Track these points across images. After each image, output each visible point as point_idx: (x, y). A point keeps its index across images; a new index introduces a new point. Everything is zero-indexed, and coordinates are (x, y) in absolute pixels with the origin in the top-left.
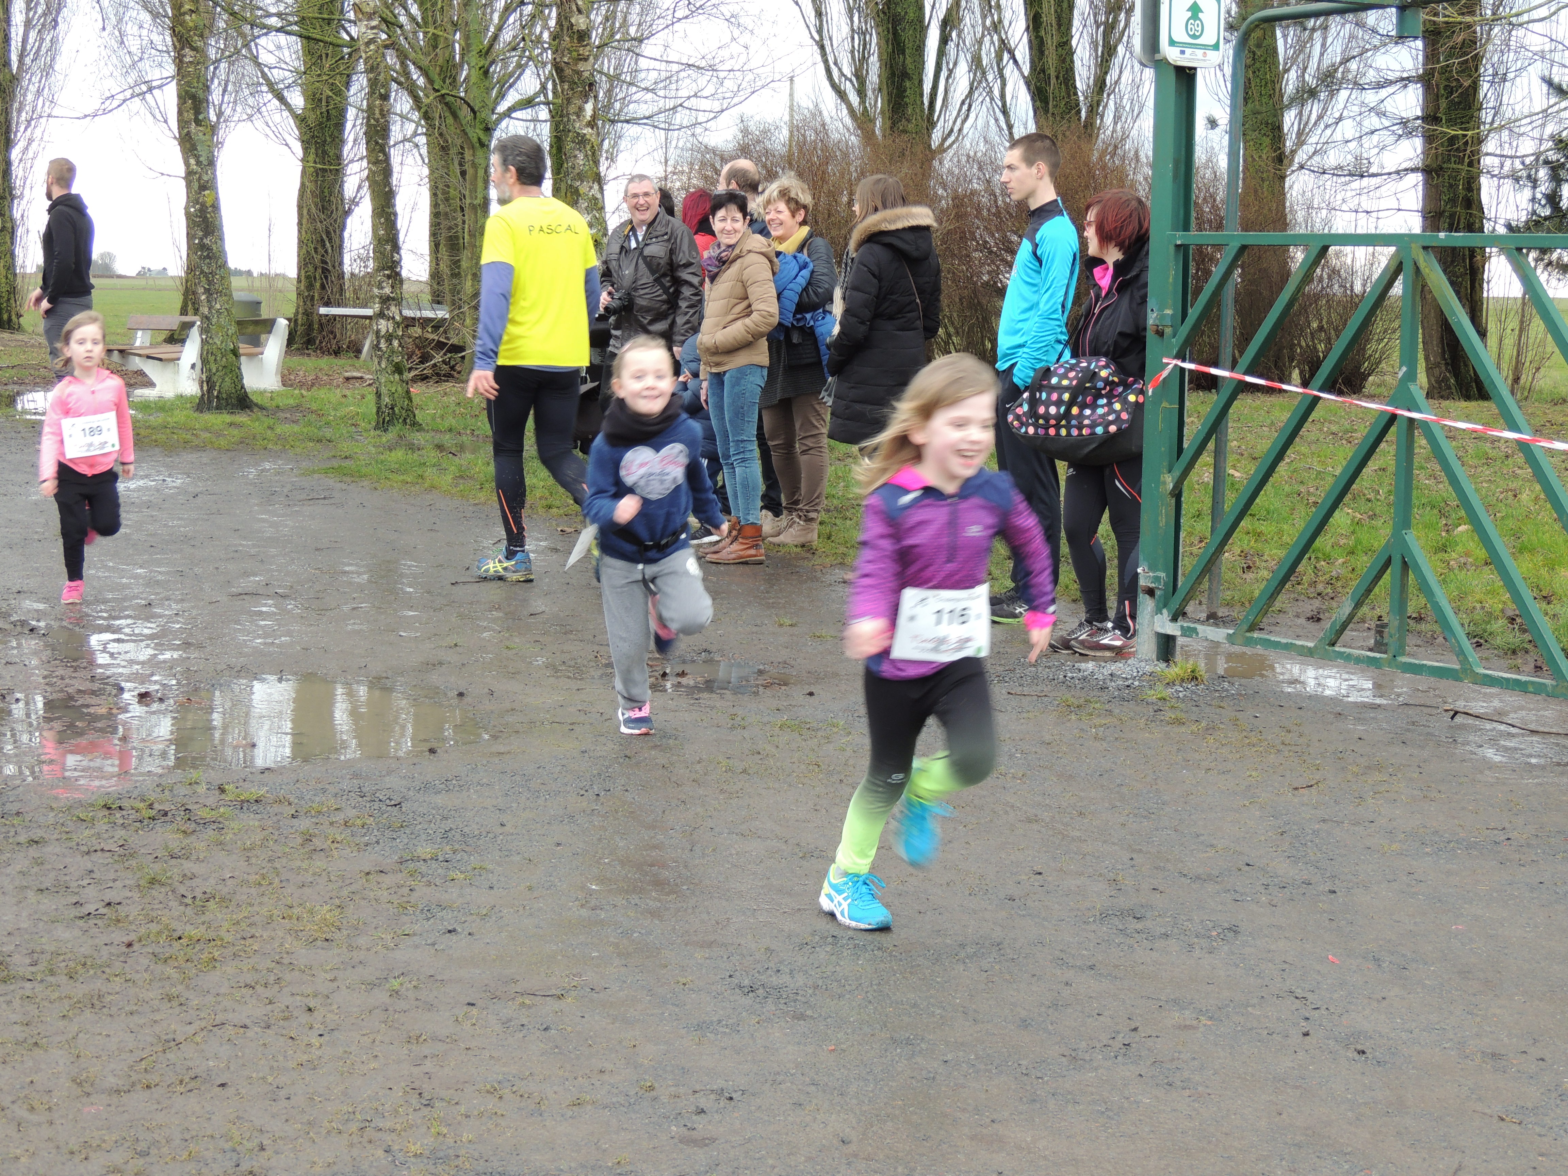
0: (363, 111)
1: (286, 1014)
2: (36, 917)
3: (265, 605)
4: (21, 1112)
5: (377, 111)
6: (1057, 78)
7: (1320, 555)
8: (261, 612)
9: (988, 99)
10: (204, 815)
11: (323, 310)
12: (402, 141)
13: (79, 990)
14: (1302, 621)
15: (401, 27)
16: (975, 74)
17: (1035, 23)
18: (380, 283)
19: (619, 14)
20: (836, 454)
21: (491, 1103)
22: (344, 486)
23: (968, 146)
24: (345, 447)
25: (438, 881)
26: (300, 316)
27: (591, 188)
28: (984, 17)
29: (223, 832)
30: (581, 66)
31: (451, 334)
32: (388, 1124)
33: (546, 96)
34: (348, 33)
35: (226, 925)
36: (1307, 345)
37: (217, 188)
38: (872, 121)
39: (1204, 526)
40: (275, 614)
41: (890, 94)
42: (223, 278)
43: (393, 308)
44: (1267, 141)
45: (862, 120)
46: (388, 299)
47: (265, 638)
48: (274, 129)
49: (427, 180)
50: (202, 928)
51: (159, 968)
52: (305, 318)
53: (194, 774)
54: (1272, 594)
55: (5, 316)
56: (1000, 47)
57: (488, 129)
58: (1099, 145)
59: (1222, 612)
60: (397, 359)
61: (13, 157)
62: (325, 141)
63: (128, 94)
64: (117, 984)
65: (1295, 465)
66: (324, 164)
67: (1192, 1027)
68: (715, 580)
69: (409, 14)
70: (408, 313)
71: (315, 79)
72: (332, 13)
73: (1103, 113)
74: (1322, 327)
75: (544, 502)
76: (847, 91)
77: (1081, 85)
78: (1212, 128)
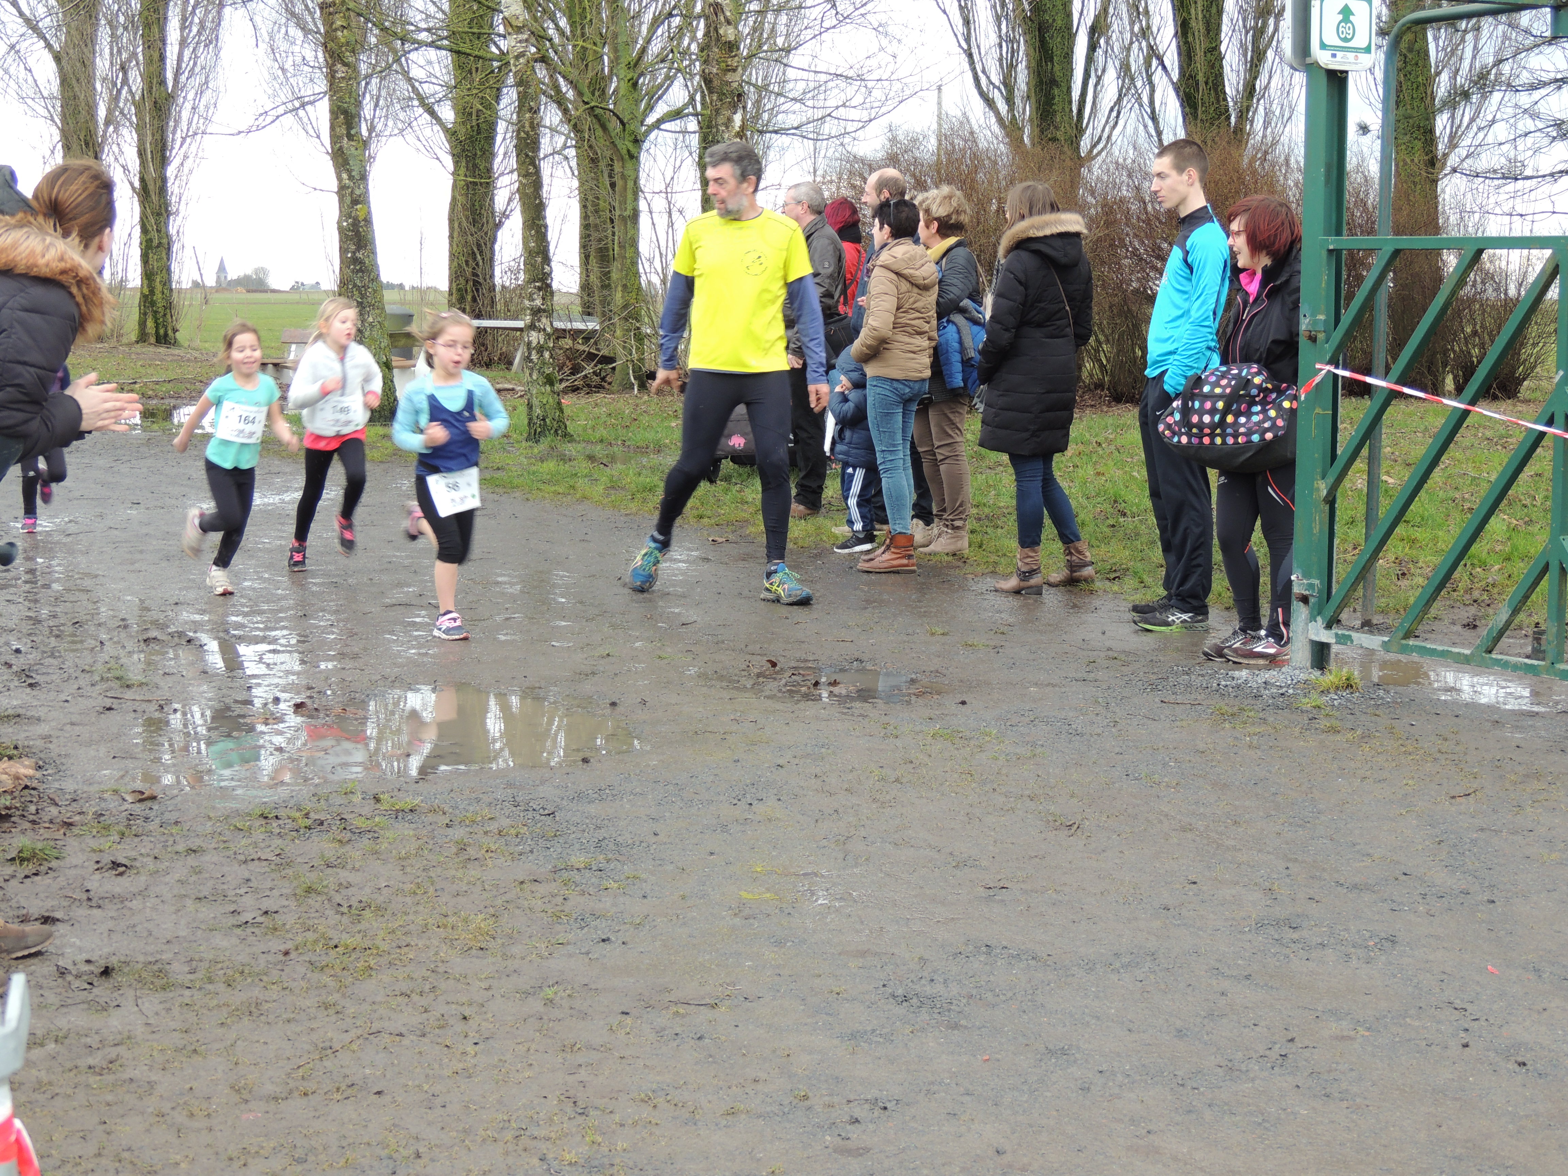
0: (513, 124)
1: (442, 1022)
2: (195, 925)
3: (419, 616)
4: (180, 1117)
5: (527, 125)
6: (1206, 83)
7: (1476, 562)
8: (415, 622)
9: (1136, 105)
10: (360, 824)
12: (552, 154)
13: (237, 998)
14: (1458, 628)
15: (550, 40)
16: (1124, 81)
17: (1183, 28)
18: (531, 295)
19: (767, 25)
20: (988, 462)
21: (646, 1112)
22: (496, 498)
23: (1117, 153)
24: (498, 458)
25: (592, 890)
28: (1132, 23)
29: (379, 841)
30: (729, 77)
31: (602, 345)
32: (543, 1133)
33: (694, 107)
34: (498, 47)
35: (381, 934)
36: (1461, 350)
37: (369, 202)
38: (1021, 129)
39: (1358, 533)
41: (1038, 101)
42: (375, 291)
43: (544, 320)
44: (1419, 144)
45: (1011, 128)
46: (539, 310)
47: (418, 648)
48: (425, 143)
49: (577, 192)
50: (358, 937)
51: (315, 976)
53: (349, 784)
54: (1428, 601)
55: (162, 332)
56: (1148, 53)
57: (638, 142)
58: (1249, 151)
59: (1376, 619)
60: (549, 370)
61: (168, 174)
62: (476, 154)
63: (281, 110)
64: (274, 992)
65: (1450, 471)
66: (475, 177)
67: (1350, 1038)
68: (866, 589)
69: (557, 27)
70: (559, 325)
71: (466, 93)
72: (482, 27)
73: (1253, 118)
74: (1476, 332)
75: (695, 512)
76: (996, 99)
77: (1230, 91)
78: (1364, 134)
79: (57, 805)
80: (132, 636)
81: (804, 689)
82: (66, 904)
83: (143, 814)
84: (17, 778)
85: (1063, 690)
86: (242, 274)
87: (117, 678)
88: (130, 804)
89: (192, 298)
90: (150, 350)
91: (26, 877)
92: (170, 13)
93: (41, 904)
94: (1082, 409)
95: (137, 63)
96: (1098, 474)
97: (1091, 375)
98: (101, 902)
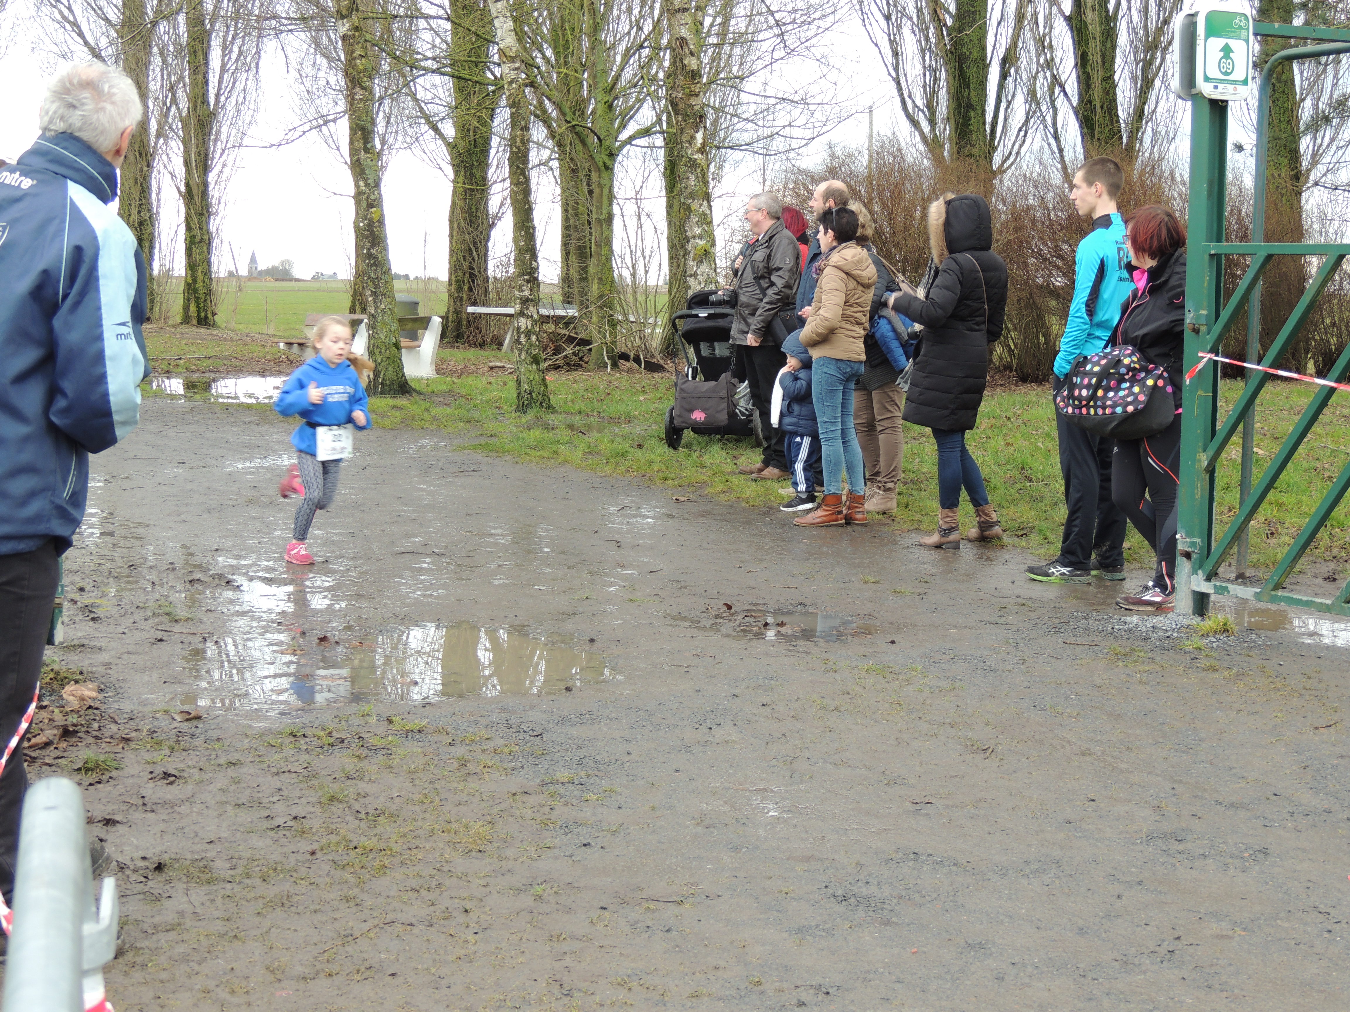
0: (505, 139)
1: (447, 915)
2: (235, 828)
3: (424, 562)
4: (224, 995)
5: (518, 141)
6: (1102, 108)
7: (1335, 523)
8: (421, 568)
9: (1041, 126)
10: (375, 742)
11: (470, 309)
12: (539, 165)
13: (271, 891)
14: (1320, 581)
15: (538, 68)
16: (1031, 105)
17: (1082, 60)
18: (521, 286)
19: (723, 56)
20: (912, 434)
21: (622, 994)
22: (490, 460)
23: (1025, 167)
24: (491, 426)
25: (574, 802)
26: (451, 314)
27: (701, 205)
28: (1038, 56)
29: (391, 757)
30: (693, 101)
31: (580, 330)
33: (661, 126)
34: (493, 73)
35: (394, 837)
36: (1322, 339)
37: (382, 206)
38: (942, 146)
39: (1234, 497)
40: (431, 569)
41: (956, 123)
42: (387, 282)
43: (531, 308)
44: (1285, 161)
45: (933, 145)
46: (527, 300)
47: (424, 591)
48: (429, 155)
49: (559, 198)
50: (375, 840)
51: (338, 873)
52: (455, 315)
53: (366, 708)
54: (1295, 558)
55: (203, 315)
56: (1052, 82)
57: (612, 155)
58: (1138, 164)
59: (1249, 573)
60: (535, 352)
61: (210, 180)
62: (473, 165)
63: (307, 127)
64: (303, 886)
65: (1311, 444)
66: (472, 184)
67: (1228, 937)
68: (808, 542)
69: (544, 57)
70: (543, 312)
71: (465, 112)
72: (479, 56)
73: (1142, 137)
74: (1335, 323)
75: (661, 475)
76: (920, 120)
77: (1122, 114)
78: (1239, 152)
79: (116, 723)
80: (179, 578)
81: (755, 629)
82: (124, 808)
83: (190, 731)
84: (82, 699)
85: (979, 631)
86: (270, 266)
87: (167, 614)
88: (178, 723)
89: (228, 286)
90: (193, 331)
91: (91, 784)
92: (213, 43)
93: (103, 808)
94: (993, 387)
95: (184, 85)
96: (1008, 444)
97: (1001, 358)
98: (154, 807)
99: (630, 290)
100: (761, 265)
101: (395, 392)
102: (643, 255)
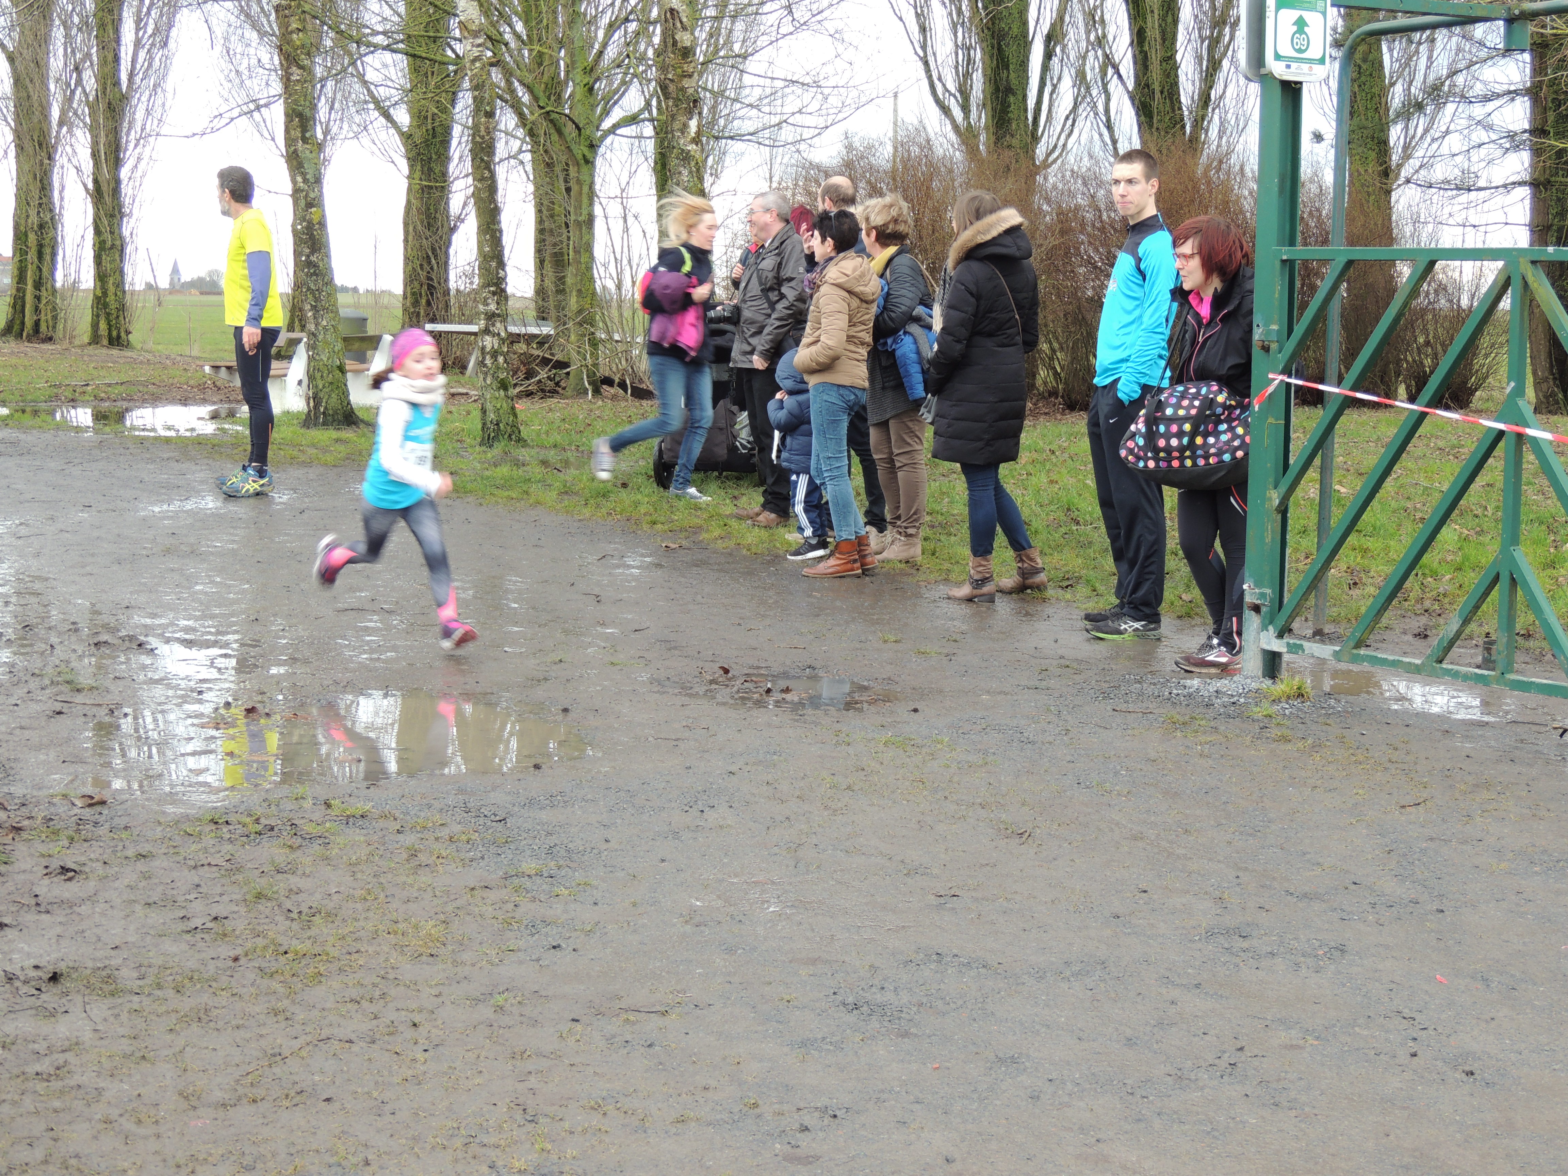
0: (468, 128)
1: (392, 1029)
2: (144, 931)
3: (371, 621)
4: (128, 1125)
5: (482, 129)
6: (1162, 92)
7: (1427, 572)
8: (367, 627)
9: (1092, 114)
10: (310, 830)
12: (507, 158)
13: (186, 1004)
14: (1409, 638)
15: (506, 44)
16: (1079, 90)
17: (1139, 37)
18: (485, 299)
19: (723, 31)
20: (940, 471)
21: (595, 1120)
23: (1073, 161)
24: (451, 463)
25: (543, 897)
28: (1088, 33)
29: (329, 847)
30: (686, 83)
31: (556, 350)
32: (493, 1140)
33: (650, 113)
34: (453, 51)
35: (331, 940)
36: (1414, 360)
37: (323, 205)
38: (976, 136)
39: (1310, 543)
40: (381, 629)
41: (994, 109)
42: (329, 295)
43: (498, 325)
44: (1373, 155)
45: (966, 135)
46: (494, 315)
47: (371, 653)
48: (380, 146)
49: (532, 196)
50: (308, 943)
51: (266, 982)
53: (300, 790)
54: (1379, 611)
55: (114, 333)
56: (1104, 62)
57: (593, 147)
58: (1204, 159)
59: (1328, 629)
60: (503, 375)
61: (122, 175)
62: (431, 158)
63: (235, 113)
64: (224, 998)
65: (1402, 481)
66: (430, 181)
67: (1298, 1047)
68: (819, 595)
69: (514, 31)
70: (513, 329)
71: (421, 96)
72: (438, 31)
73: (1208, 127)
74: (1429, 342)
75: (648, 518)
76: (952, 107)
77: (1185, 100)
78: (1318, 142)
79: (6, 809)
80: (82, 640)
81: (756, 696)
82: (14, 909)
83: (93, 818)
85: (1015, 698)
86: (196, 277)
87: (68, 682)
88: (79, 809)
89: (145, 300)
90: (102, 352)
92: (125, 14)
94: (1035, 415)
95: (92, 64)
96: (1052, 482)
97: (1045, 383)
98: (49, 907)
99: (614, 304)
100: (770, 275)
101: (340, 423)
102: (629, 261)
